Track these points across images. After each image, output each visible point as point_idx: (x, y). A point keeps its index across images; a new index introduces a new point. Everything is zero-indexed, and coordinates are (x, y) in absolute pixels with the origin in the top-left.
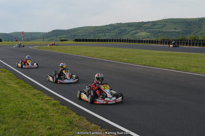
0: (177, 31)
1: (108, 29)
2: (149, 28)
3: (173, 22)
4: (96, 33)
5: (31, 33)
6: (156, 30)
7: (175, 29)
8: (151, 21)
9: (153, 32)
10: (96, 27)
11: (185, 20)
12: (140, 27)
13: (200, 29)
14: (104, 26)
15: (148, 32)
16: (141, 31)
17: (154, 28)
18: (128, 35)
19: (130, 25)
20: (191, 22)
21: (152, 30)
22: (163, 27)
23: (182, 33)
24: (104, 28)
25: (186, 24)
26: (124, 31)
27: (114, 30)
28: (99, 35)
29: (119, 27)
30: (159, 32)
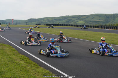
0: (101, 21)
1: (61, 19)
2: (85, 19)
3: (98, 16)
4: (54, 21)
5: (17, 20)
6: (89, 20)
7: (100, 20)
8: (86, 15)
9: (87, 21)
10: (54, 18)
11: (105, 15)
12: (80, 18)
13: (114, 20)
14: (59, 17)
15: (84, 21)
16: (80, 21)
17: (88, 19)
18: (72, 22)
19: (74, 17)
20: (109, 16)
21: (86, 20)
22: (93, 18)
23: (104, 22)
24: (59, 18)
25: (106, 17)
26: (70, 20)
27: (64, 19)
28: (56, 22)
29: (67, 18)
30: (90, 21)
